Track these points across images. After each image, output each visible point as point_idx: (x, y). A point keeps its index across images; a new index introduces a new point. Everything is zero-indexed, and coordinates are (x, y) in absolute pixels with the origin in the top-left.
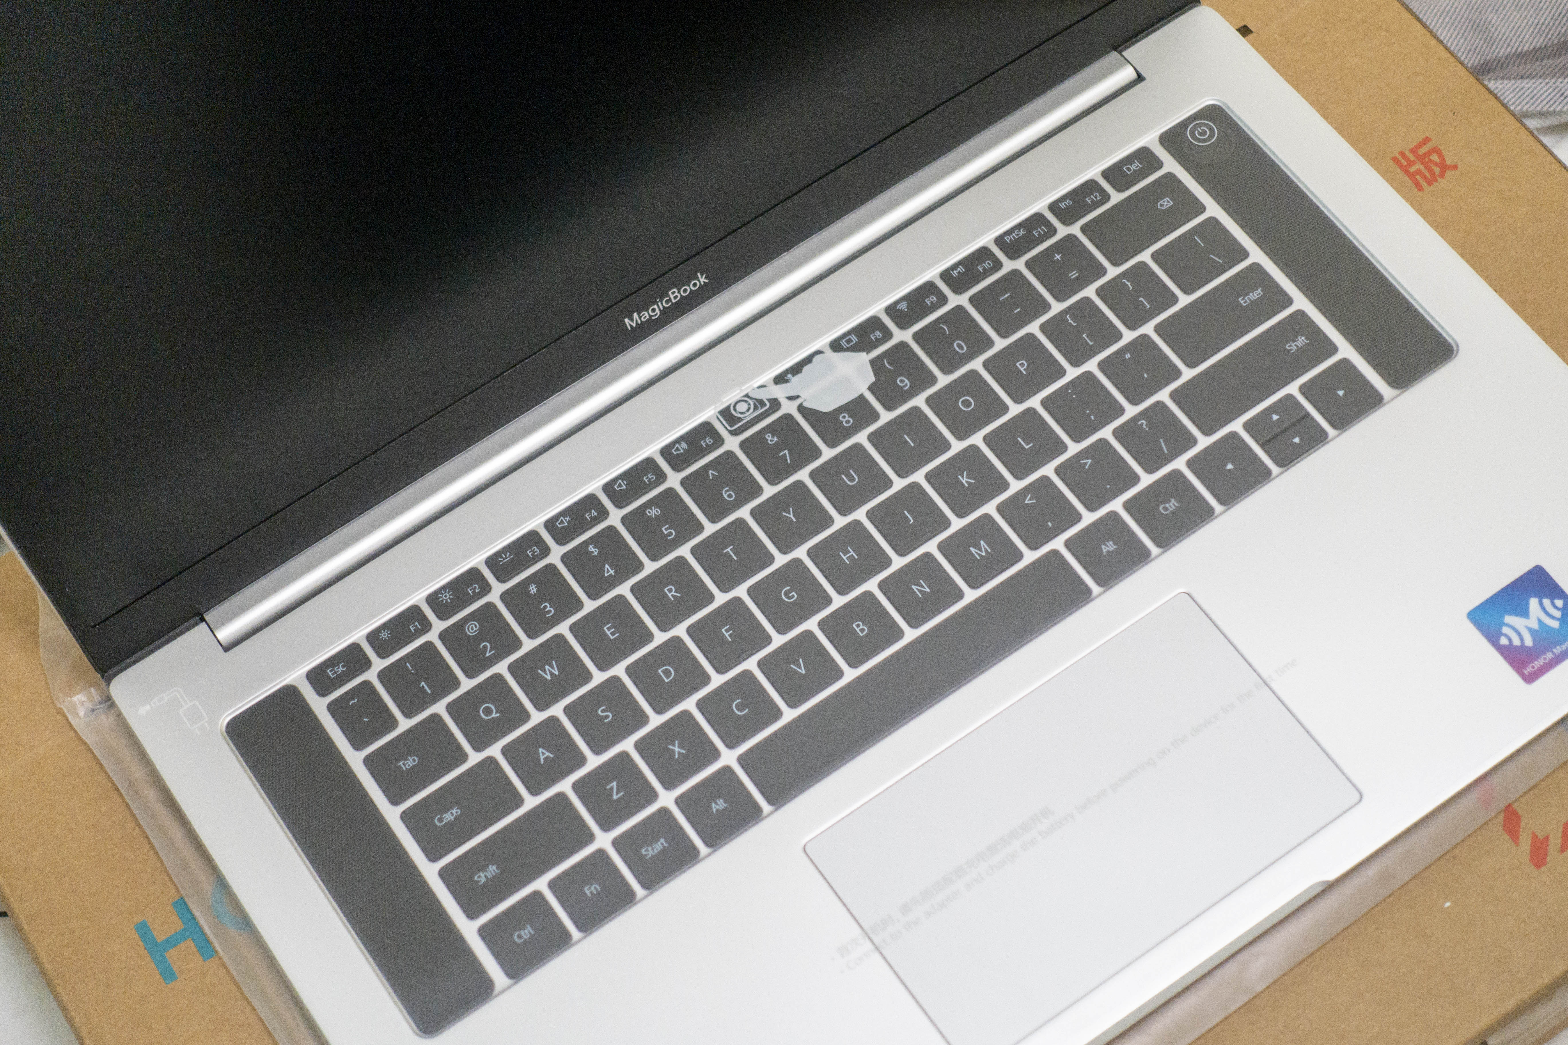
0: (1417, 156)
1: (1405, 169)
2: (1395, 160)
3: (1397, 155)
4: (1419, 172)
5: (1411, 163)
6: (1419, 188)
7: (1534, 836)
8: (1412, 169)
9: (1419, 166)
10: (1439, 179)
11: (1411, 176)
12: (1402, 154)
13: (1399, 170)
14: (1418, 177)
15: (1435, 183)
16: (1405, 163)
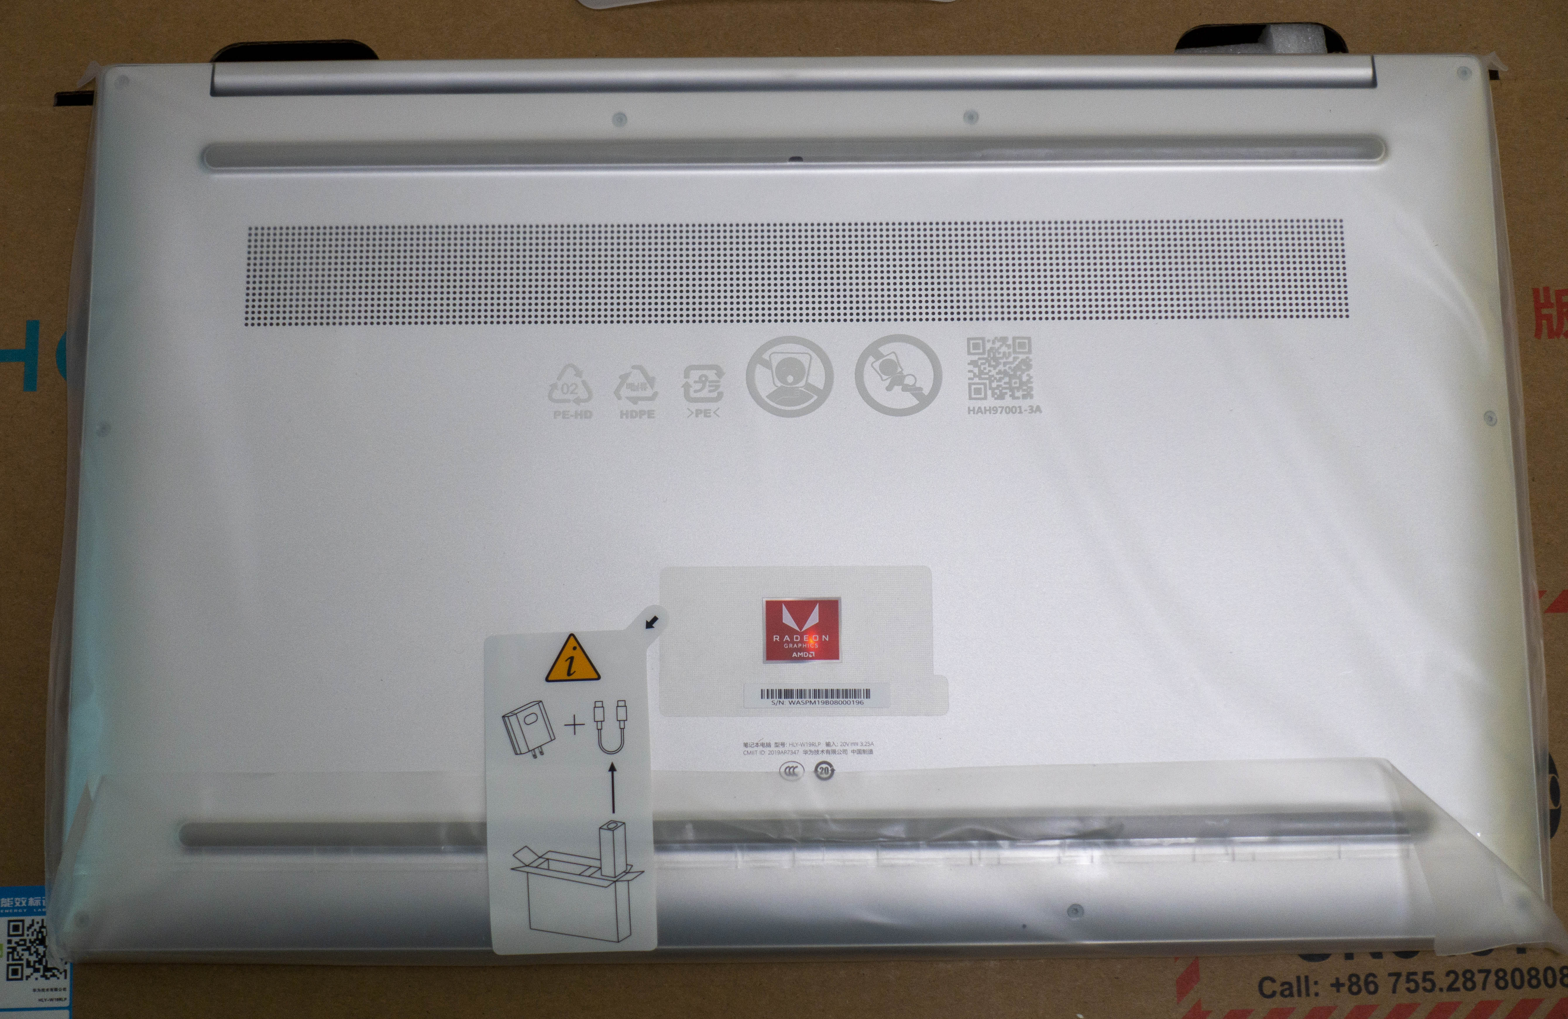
0: (1559, 300)
1: (1538, 307)
2: (1536, 291)
3: (1541, 288)
4: (1549, 318)
5: (1548, 305)
6: (1538, 334)
7: (1198, 1005)
8: (1545, 311)
9: (1553, 312)
10: (1562, 337)
11: (1539, 317)
12: (1546, 290)
13: (1532, 304)
14: (1544, 322)
15: (1556, 339)
16: (1542, 301)
